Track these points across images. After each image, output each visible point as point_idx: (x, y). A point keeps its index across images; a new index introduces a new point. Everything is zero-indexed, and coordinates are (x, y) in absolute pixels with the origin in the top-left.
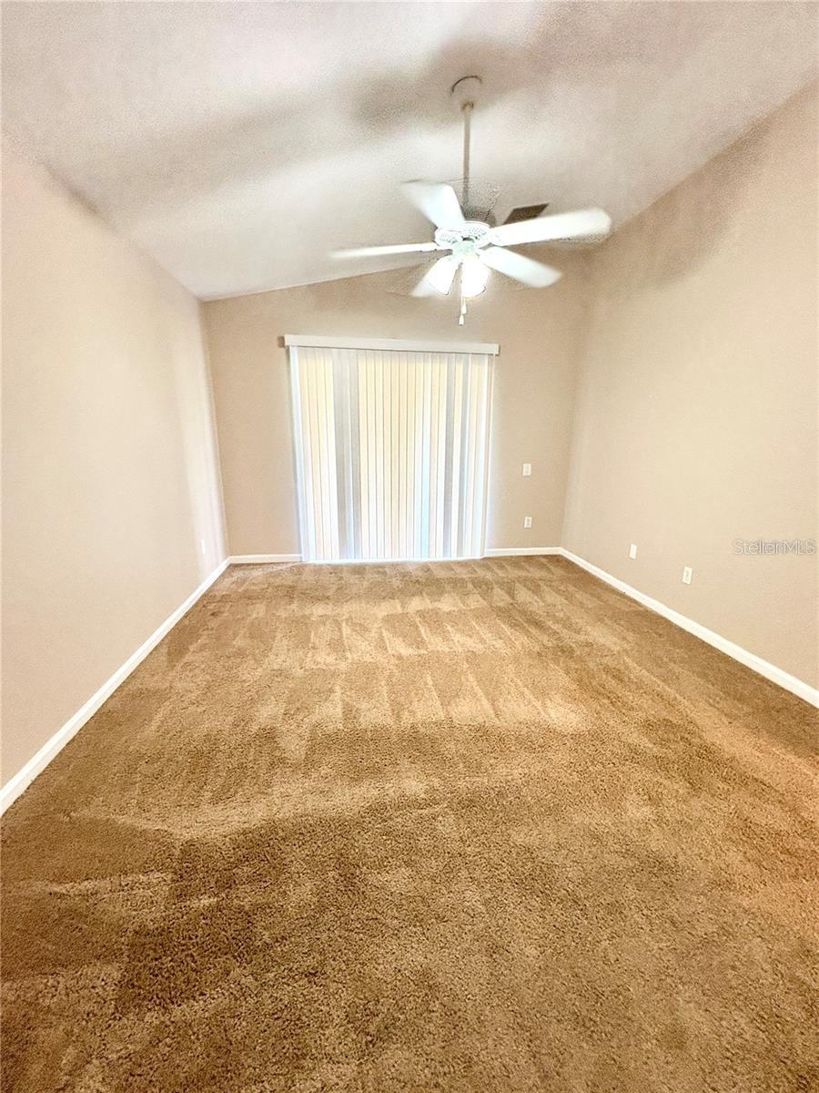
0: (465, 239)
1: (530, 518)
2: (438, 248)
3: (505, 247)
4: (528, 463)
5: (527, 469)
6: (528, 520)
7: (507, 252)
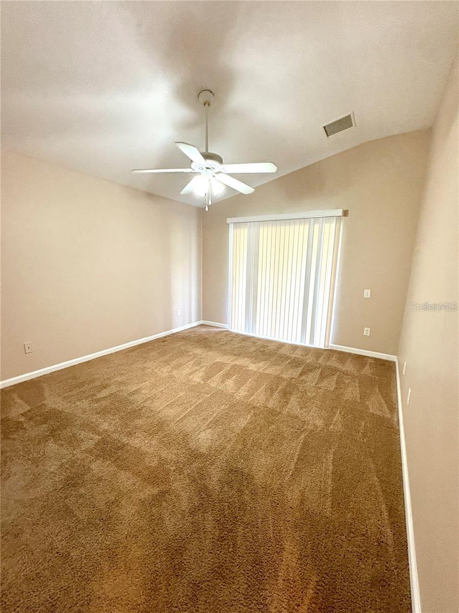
0: (207, 168)
1: (369, 329)
2: (193, 171)
3: (228, 174)
4: (367, 289)
5: (367, 293)
6: (367, 330)
7: (228, 176)
